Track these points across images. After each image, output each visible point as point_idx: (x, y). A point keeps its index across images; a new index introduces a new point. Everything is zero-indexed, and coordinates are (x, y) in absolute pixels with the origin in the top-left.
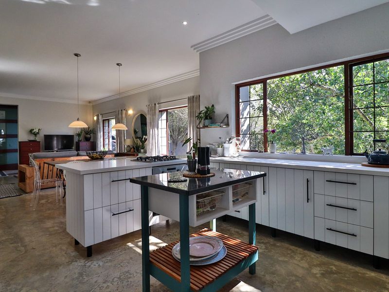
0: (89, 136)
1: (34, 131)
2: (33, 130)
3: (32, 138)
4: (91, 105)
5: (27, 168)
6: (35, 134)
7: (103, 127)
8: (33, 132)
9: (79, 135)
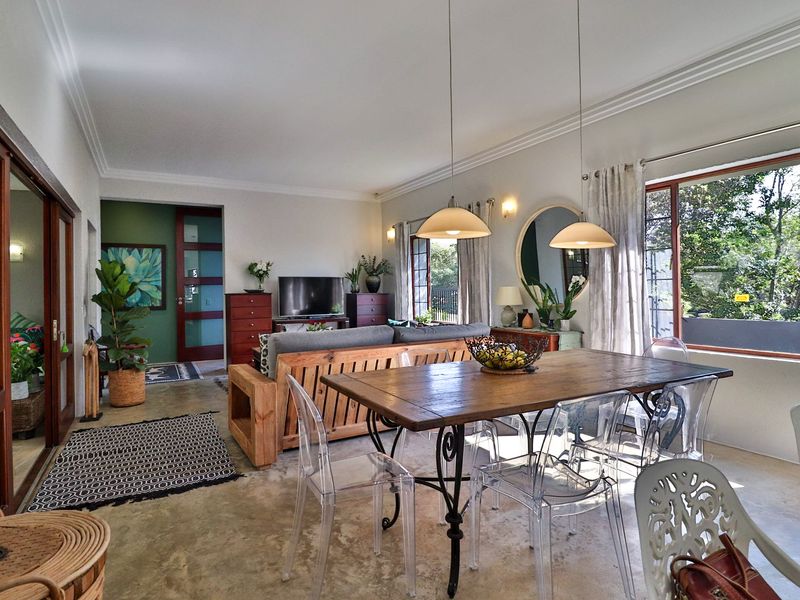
0: (374, 279)
1: (259, 267)
2: (256, 264)
3: (253, 285)
4: (379, 201)
5: (256, 383)
6: (261, 276)
7: (412, 255)
8: (255, 270)
9: (353, 277)
